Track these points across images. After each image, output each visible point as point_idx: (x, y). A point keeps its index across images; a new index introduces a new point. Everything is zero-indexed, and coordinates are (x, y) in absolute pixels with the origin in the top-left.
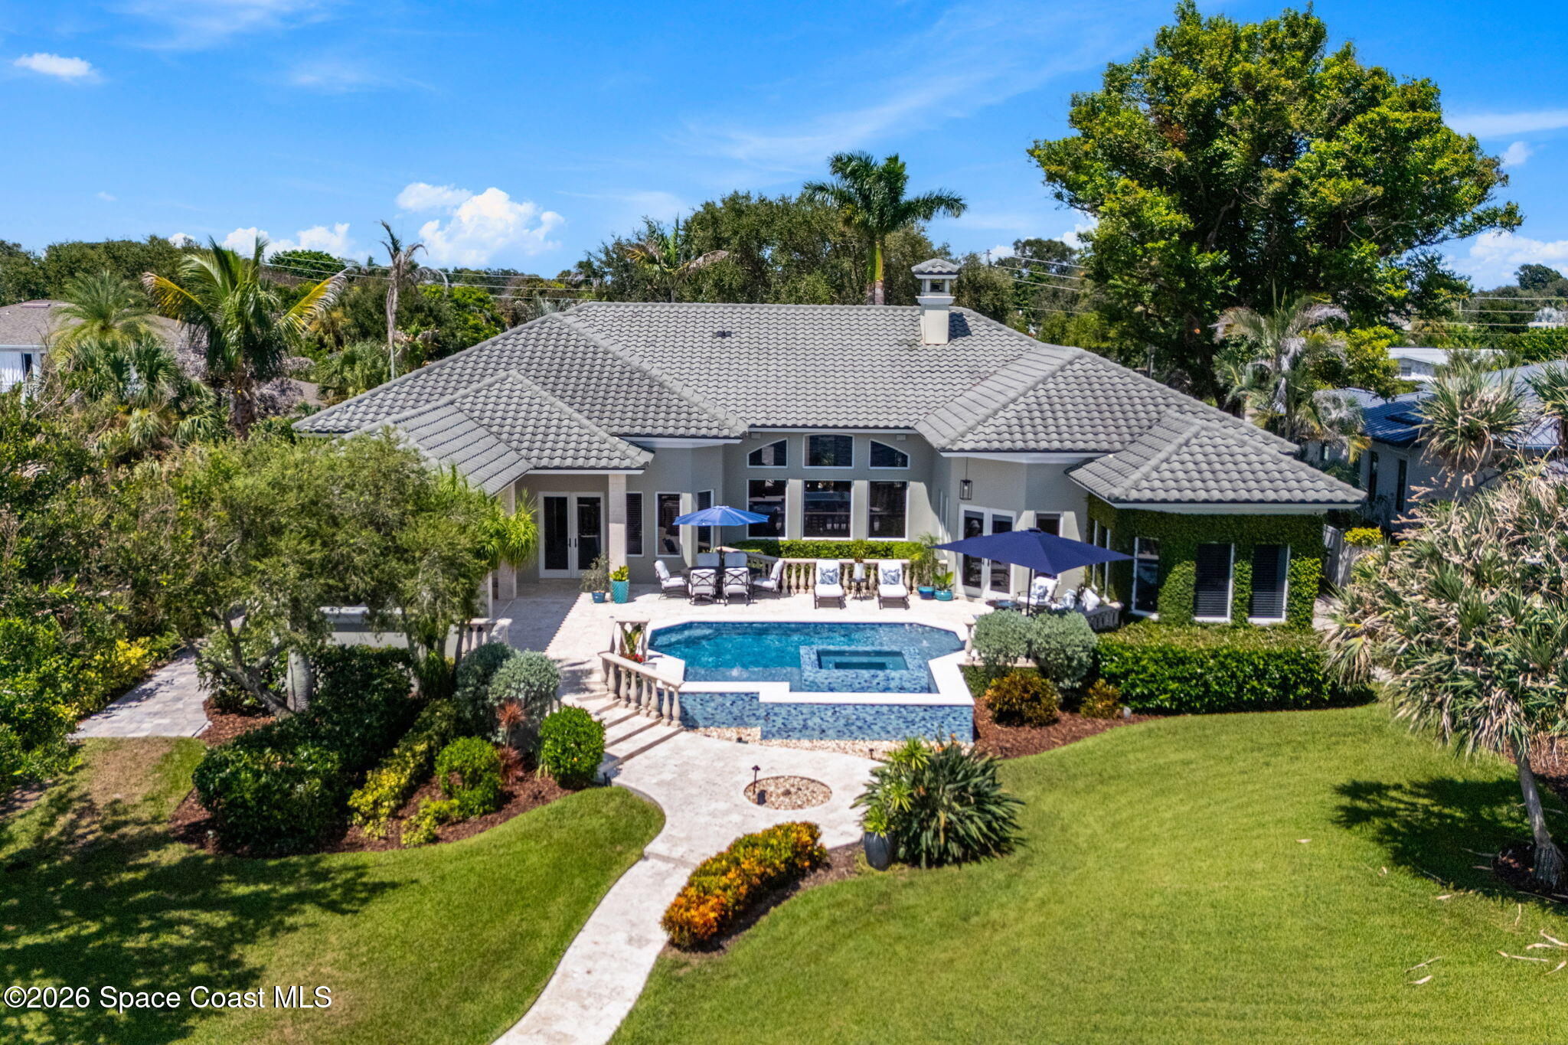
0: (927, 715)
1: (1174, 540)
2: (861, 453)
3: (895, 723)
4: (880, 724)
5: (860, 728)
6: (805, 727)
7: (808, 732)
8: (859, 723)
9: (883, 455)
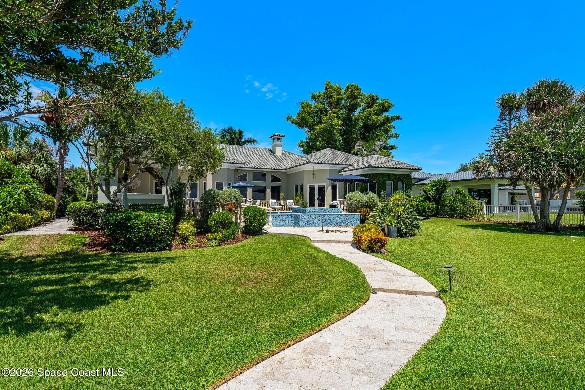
0: (348, 218)
1: (381, 180)
2: (268, 178)
3: (339, 220)
4: (335, 221)
5: (329, 223)
6: (313, 223)
7: (314, 225)
8: (329, 221)
9: (275, 179)
